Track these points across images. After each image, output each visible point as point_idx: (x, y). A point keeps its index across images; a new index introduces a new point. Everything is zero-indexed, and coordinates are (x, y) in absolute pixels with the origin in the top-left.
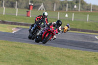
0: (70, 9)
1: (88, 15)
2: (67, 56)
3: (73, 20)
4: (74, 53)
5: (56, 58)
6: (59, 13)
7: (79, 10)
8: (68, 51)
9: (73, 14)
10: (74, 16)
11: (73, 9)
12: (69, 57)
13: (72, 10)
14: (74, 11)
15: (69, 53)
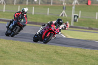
0: (31, 3)
1: (48, 9)
2: (27, 50)
3: (33, 14)
4: (34, 47)
5: (17, 52)
6: (19, 7)
7: (39, 3)
8: (28, 45)
9: (33, 8)
10: (34, 10)
11: (34, 3)
12: (29, 51)
13: (32, 4)
14: (35, 5)
15: (29, 47)
